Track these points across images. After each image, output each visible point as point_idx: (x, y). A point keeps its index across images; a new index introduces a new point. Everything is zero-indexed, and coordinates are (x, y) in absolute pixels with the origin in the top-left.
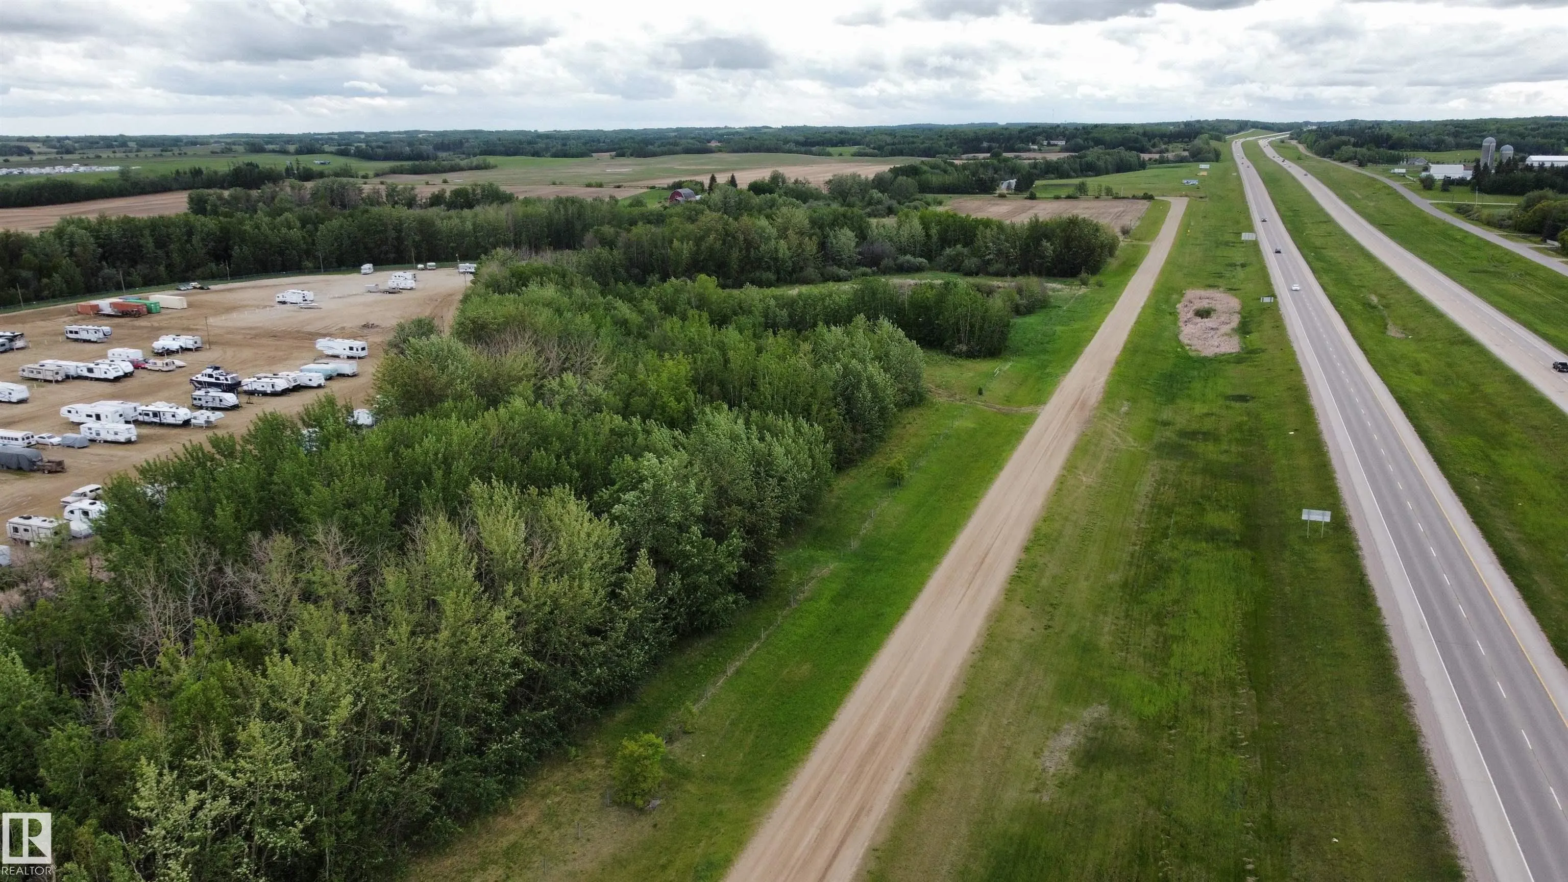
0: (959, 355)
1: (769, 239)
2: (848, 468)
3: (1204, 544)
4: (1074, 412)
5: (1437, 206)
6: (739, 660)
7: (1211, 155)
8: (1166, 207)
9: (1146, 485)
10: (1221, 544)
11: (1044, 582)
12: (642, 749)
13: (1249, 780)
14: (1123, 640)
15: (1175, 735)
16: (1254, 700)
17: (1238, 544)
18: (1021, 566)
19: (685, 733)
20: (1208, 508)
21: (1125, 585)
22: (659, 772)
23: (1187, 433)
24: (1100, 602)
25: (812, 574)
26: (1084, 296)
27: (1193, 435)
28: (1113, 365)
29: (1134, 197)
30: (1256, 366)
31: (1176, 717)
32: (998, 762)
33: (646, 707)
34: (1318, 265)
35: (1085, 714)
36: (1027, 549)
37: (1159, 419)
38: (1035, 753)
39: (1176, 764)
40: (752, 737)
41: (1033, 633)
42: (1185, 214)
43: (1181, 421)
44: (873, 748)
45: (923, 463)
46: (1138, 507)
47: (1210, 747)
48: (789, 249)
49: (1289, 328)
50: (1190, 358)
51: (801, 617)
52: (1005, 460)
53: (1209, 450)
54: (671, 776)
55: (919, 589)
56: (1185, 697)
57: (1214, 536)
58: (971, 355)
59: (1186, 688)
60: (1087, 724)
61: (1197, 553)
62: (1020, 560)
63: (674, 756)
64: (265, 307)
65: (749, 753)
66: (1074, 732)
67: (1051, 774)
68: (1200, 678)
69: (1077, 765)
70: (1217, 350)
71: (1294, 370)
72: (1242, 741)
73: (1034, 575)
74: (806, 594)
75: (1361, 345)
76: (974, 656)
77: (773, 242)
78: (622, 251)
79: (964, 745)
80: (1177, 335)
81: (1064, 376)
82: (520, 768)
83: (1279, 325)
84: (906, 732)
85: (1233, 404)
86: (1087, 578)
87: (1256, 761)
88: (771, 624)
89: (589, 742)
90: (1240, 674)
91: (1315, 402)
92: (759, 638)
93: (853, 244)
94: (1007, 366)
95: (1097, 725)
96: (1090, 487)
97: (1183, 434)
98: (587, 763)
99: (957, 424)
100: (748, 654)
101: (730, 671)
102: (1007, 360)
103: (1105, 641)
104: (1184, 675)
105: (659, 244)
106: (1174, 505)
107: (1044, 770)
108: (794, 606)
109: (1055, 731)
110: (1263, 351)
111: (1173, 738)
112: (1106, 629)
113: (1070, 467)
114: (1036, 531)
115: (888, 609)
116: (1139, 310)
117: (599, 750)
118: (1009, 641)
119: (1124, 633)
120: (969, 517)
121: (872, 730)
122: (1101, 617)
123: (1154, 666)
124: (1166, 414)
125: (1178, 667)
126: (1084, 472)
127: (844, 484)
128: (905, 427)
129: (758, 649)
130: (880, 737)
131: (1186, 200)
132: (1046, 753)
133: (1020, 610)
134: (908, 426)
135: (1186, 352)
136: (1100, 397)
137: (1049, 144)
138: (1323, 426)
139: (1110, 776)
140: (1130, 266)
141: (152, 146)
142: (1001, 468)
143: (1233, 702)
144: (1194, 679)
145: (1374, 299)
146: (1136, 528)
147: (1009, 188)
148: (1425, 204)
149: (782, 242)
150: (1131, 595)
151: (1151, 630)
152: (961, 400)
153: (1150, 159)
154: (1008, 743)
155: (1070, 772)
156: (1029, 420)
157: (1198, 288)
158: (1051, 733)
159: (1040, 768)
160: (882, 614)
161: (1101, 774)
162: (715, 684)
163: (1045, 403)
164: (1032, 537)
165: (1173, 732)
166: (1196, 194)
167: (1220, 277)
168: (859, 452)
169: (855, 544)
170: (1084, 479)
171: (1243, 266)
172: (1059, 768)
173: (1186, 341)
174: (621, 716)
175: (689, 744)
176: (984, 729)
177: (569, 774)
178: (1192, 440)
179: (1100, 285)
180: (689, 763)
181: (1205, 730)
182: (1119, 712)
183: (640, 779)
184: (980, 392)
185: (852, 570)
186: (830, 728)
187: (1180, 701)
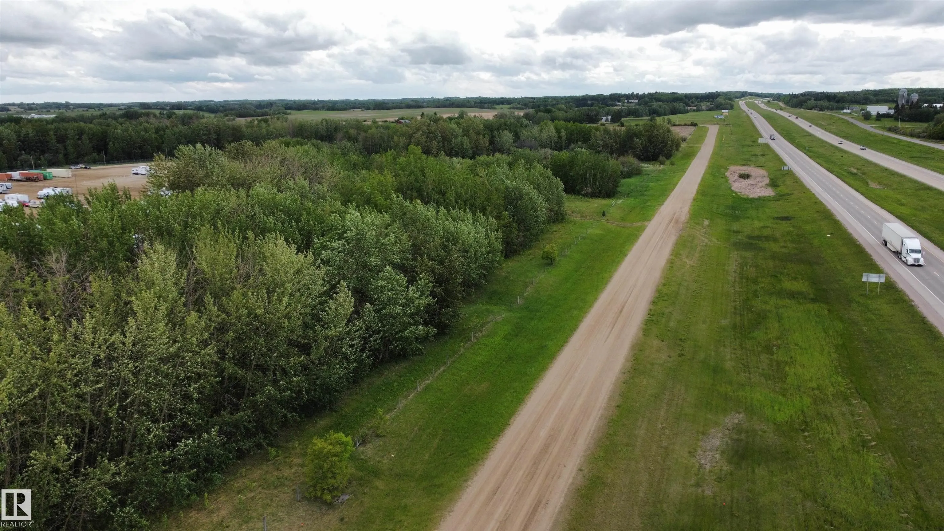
0: (587, 195)
1: (457, 136)
2: (513, 256)
3: (787, 300)
4: (672, 224)
5: (875, 128)
6: (428, 380)
7: (729, 106)
8: (707, 130)
9: (732, 266)
10: (801, 301)
11: (672, 324)
12: (330, 447)
13: (889, 474)
14: (743, 364)
15: (809, 436)
16: (868, 408)
17: (813, 300)
18: (651, 313)
19: (378, 436)
20: (784, 279)
21: (734, 327)
22: (350, 470)
23: (753, 237)
24: (718, 338)
25: (488, 320)
26: (663, 170)
27: (759, 238)
28: (692, 200)
29: (685, 125)
30: (789, 202)
31: (806, 422)
32: (659, 460)
33: (346, 416)
34: (811, 154)
35: (726, 421)
36: (654, 303)
37: (732, 229)
38: (689, 452)
39: (819, 461)
40: (437, 439)
41: (669, 359)
42: (718, 133)
43: (747, 230)
44: (546, 448)
45: (568, 253)
46: (731, 279)
47: (843, 446)
48: (470, 143)
49: (805, 183)
50: (742, 198)
51: (480, 348)
52: (628, 251)
53: (774, 247)
54: (361, 473)
55: (574, 329)
56: (808, 407)
57: (793, 295)
58: (594, 195)
59: (807, 401)
60: (730, 428)
61: (783, 306)
62: (650, 310)
63: (366, 456)
64: (123, 176)
65: (434, 454)
66: (720, 435)
67: (708, 470)
68: (817, 392)
69: (730, 462)
70: (760, 195)
71: (817, 202)
72: (870, 441)
73: (664, 320)
74: (484, 333)
75: (857, 190)
76: (626, 375)
77: (460, 138)
78: (361, 143)
79: (627, 445)
80: (730, 188)
81: (660, 207)
82: (219, 466)
83: (797, 181)
84: (575, 434)
85: (780, 221)
86: (704, 322)
87: (889, 458)
88: (455, 353)
89: (290, 445)
90: (849, 389)
91: (839, 218)
92: (445, 363)
93: (511, 141)
94: (620, 202)
95: (738, 429)
96: (692, 266)
97: (750, 237)
98: (285, 462)
99: (590, 231)
100: (436, 375)
101: (420, 387)
102: (618, 198)
103: (728, 365)
104: (802, 389)
105: (386, 138)
106: (757, 277)
107: (701, 467)
108: (474, 340)
109: (704, 434)
110: (791, 194)
111: (808, 439)
112: (728, 357)
113: (676, 253)
114: (659, 291)
115: (550, 343)
116: (702, 175)
117: (298, 451)
118: (652, 364)
119: (743, 359)
120: (607, 283)
121: (543, 433)
122: (722, 349)
123: (775, 383)
124: (736, 226)
125: (796, 383)
126: (687, 257)
127: (510, 265)
128: (552, 233)
129: (444, 371)
130: (552, 438)
131: (718, 126)
132: (700, 452)
133: (656, 342)
134: (555, 233)
135: (739, 196)
136: (688, 217)
137: (628, 102)
138: (850, 230)
139: (761, 472)
140: (690, 155)
141: (84, 107)
142: (626, 255)
143: (851, 411)
144: (811, 393)
145: (855, 171)
146: (733, 291)
147: (607, 120)
148: (868, 127)
149: (465, 138)
150: (741, 334)
151: (764, 357)
152: (590, 219)
153: (691, 109)
154: (664, 443)
155: (725, 468)
156: (642, 229)
157: (737, 165)
158: (701, 436)
159: (697, 465)
160: (546, 346)
161: (753, 472)
162: (406, 397)
163: (650, 220)
164: (657, 295)
165: (806, 434)
166: (724, 123)
167: (750, 161)
168: (521, 245)
169: (520, 301)
170: (688, 262)
171: (763, 155)
172: (713, 464)
173: (737, 190)
174: (322, 423)
175: (380, 446)
176: (642, 432)
177: (267, 472)
178: (759, 241)
179: (673, 164)
180: (379, 462)
181: (835, 432)
182: (755, 418)
183: (329, 475)
184: (604, 214)
185: (520, 318)
186: (506, 431)
187: (805, 409)
